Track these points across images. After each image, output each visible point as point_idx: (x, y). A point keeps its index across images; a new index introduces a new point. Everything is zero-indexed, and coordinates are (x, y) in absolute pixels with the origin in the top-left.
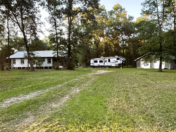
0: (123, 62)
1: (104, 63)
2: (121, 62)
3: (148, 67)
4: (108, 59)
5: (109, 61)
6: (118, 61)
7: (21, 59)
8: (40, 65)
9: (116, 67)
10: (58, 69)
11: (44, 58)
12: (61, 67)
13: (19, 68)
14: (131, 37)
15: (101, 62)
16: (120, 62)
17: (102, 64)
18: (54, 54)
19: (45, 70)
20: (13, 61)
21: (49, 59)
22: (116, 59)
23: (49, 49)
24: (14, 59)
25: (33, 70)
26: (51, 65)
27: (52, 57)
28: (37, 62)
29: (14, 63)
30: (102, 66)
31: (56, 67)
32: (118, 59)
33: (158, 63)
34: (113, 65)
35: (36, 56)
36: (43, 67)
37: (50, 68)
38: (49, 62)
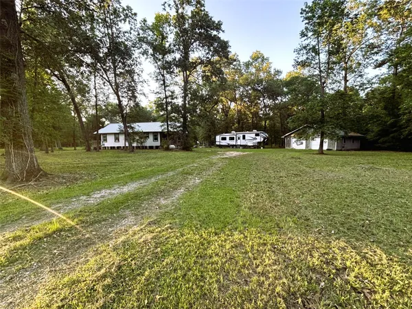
0: (265, 139)
1: (236, 140)
2: (262, 139)
3: (303, 147)
4: (242, 135)
5: (244, 137)
6: (257, 137)
7: (115, 134)
8: (142, 143)
9: (254, 147)
10: (168, 149)
11: (148, 133)
12: (172, 146)
13: (112, 148)
14: (277, 102)
15: (232, 139)
16: (259, 139)
17: (233, 143)
18: (163, 128)
19: (150, 150)
20: (104, 137)
21: (155, 134)
22: (253, 136)
23: (154, 120)
24: (105, 135)
25: (133, 151)
26: (158, 143)
27: (160, 132)
28: (138, 140)
29: (105, 140)
30: (233, 146)
31: (165, 146)
32: (257, 135)
33: (318, 140)
34: (250, 144)
35: (136, 130)
36: (146, 147)
37: (157, 147)
38: (156, 139)
